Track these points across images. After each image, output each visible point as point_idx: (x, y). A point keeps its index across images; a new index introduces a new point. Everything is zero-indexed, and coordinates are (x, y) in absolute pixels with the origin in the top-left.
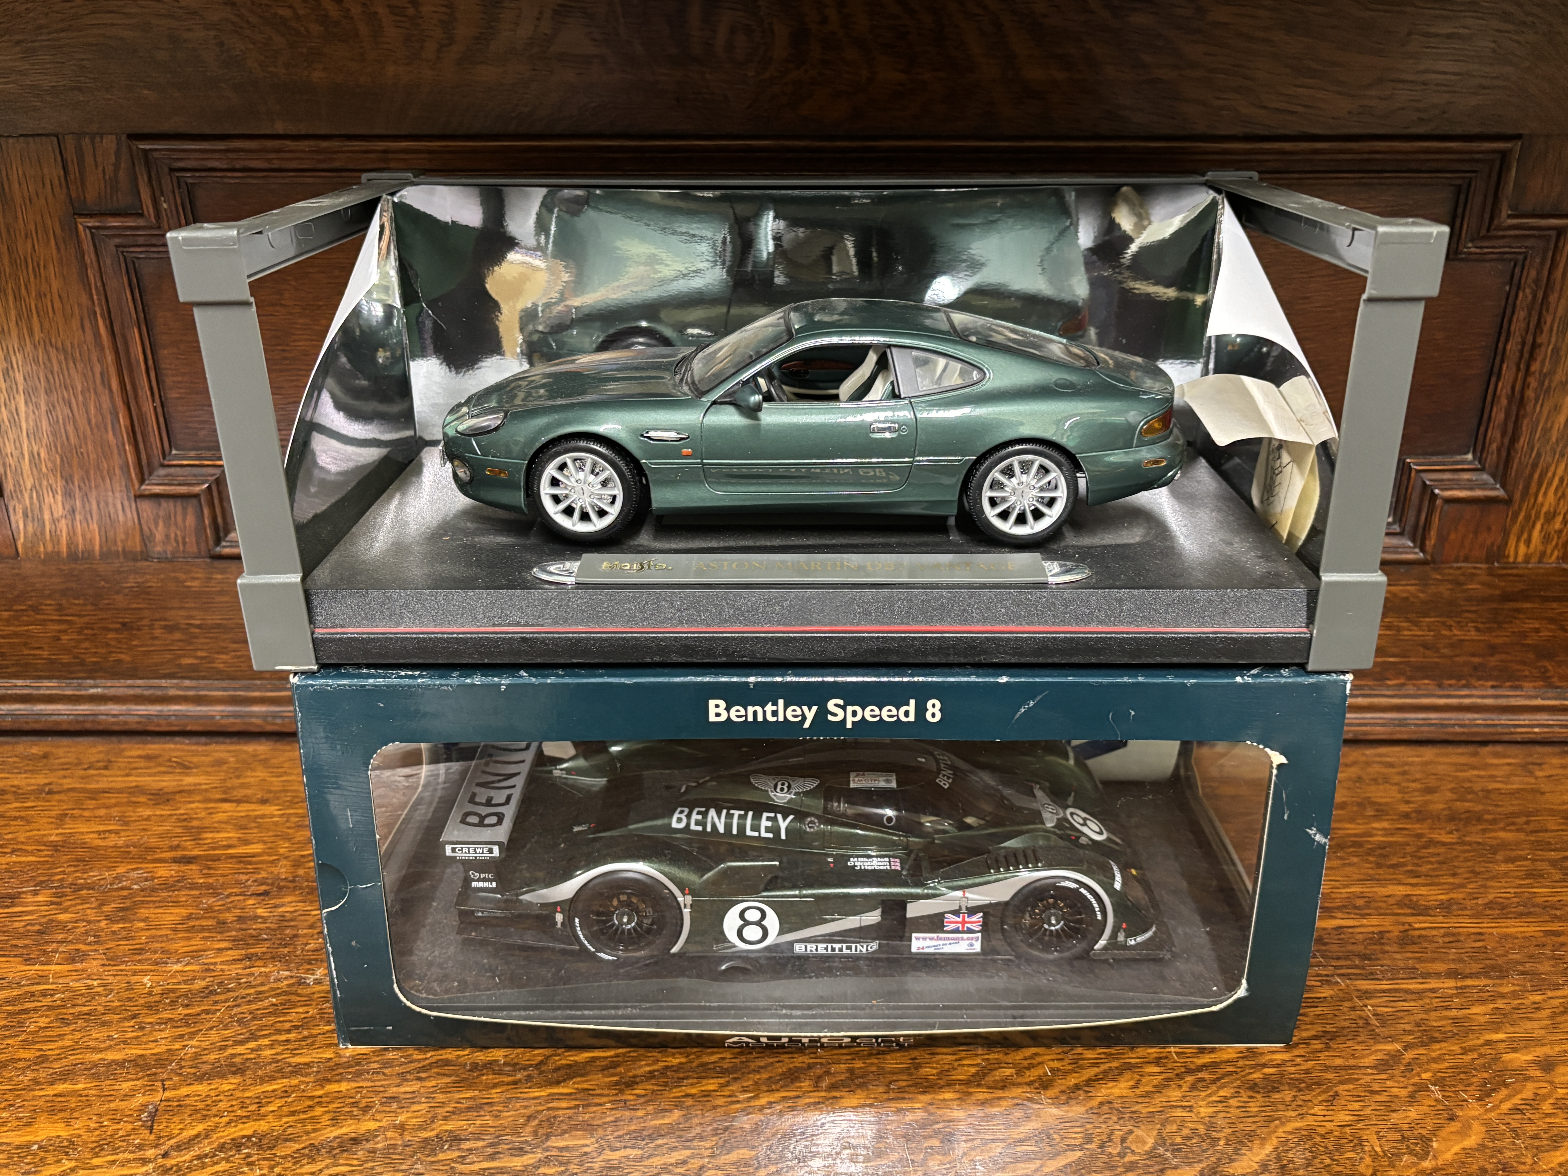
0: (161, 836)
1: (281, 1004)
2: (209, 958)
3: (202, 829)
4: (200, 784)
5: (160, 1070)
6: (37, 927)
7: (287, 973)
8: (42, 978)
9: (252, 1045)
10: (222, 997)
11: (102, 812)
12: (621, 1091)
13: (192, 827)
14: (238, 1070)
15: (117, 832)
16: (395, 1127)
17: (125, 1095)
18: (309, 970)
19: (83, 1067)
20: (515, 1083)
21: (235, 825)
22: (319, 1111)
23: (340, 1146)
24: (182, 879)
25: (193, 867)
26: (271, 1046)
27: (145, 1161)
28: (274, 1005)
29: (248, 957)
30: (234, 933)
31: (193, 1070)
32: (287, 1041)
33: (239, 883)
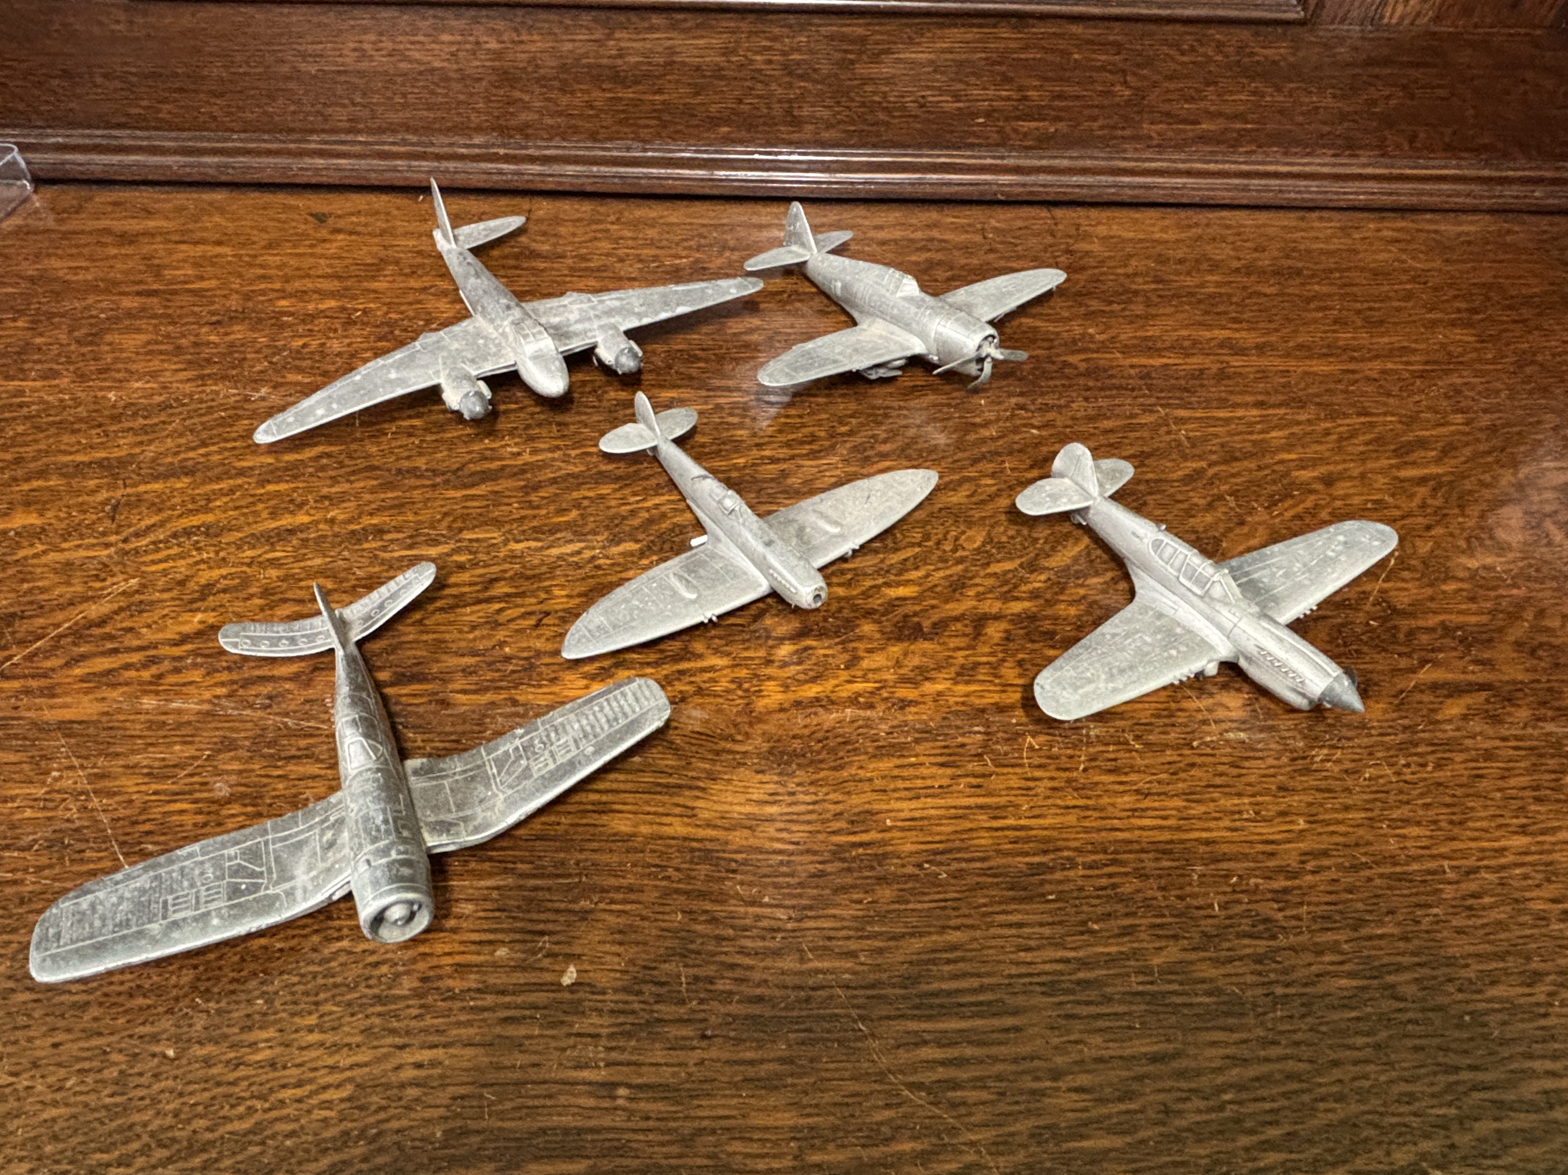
0: (126, 273)
2: (167, 377)
3: (165, 267)
4: (161, 228)
5: (122, 471)
6: (15, 349)
7: (234, 391)
8: (18, 394)
9: (202, 451)
10: (177, 411)
11: (74, 251)
12: (527, 493)
13: (154, 266)
14: (189, 472)
15: (87, 269)
16: (326, 521)
17: (92, 491)
18: (254, 388)
19: (55, 467)
20: (434, 486)
21: (192, 263)
22: (260, 506)
23: (278, 534)
24: (143, 310)
25: (155, 300)
26: (219, 452)
27: (107, 545)
28: (222, 418)
29: (202, 377)
30: (189, 356)
31: (150, 471)
33: (194, 314)
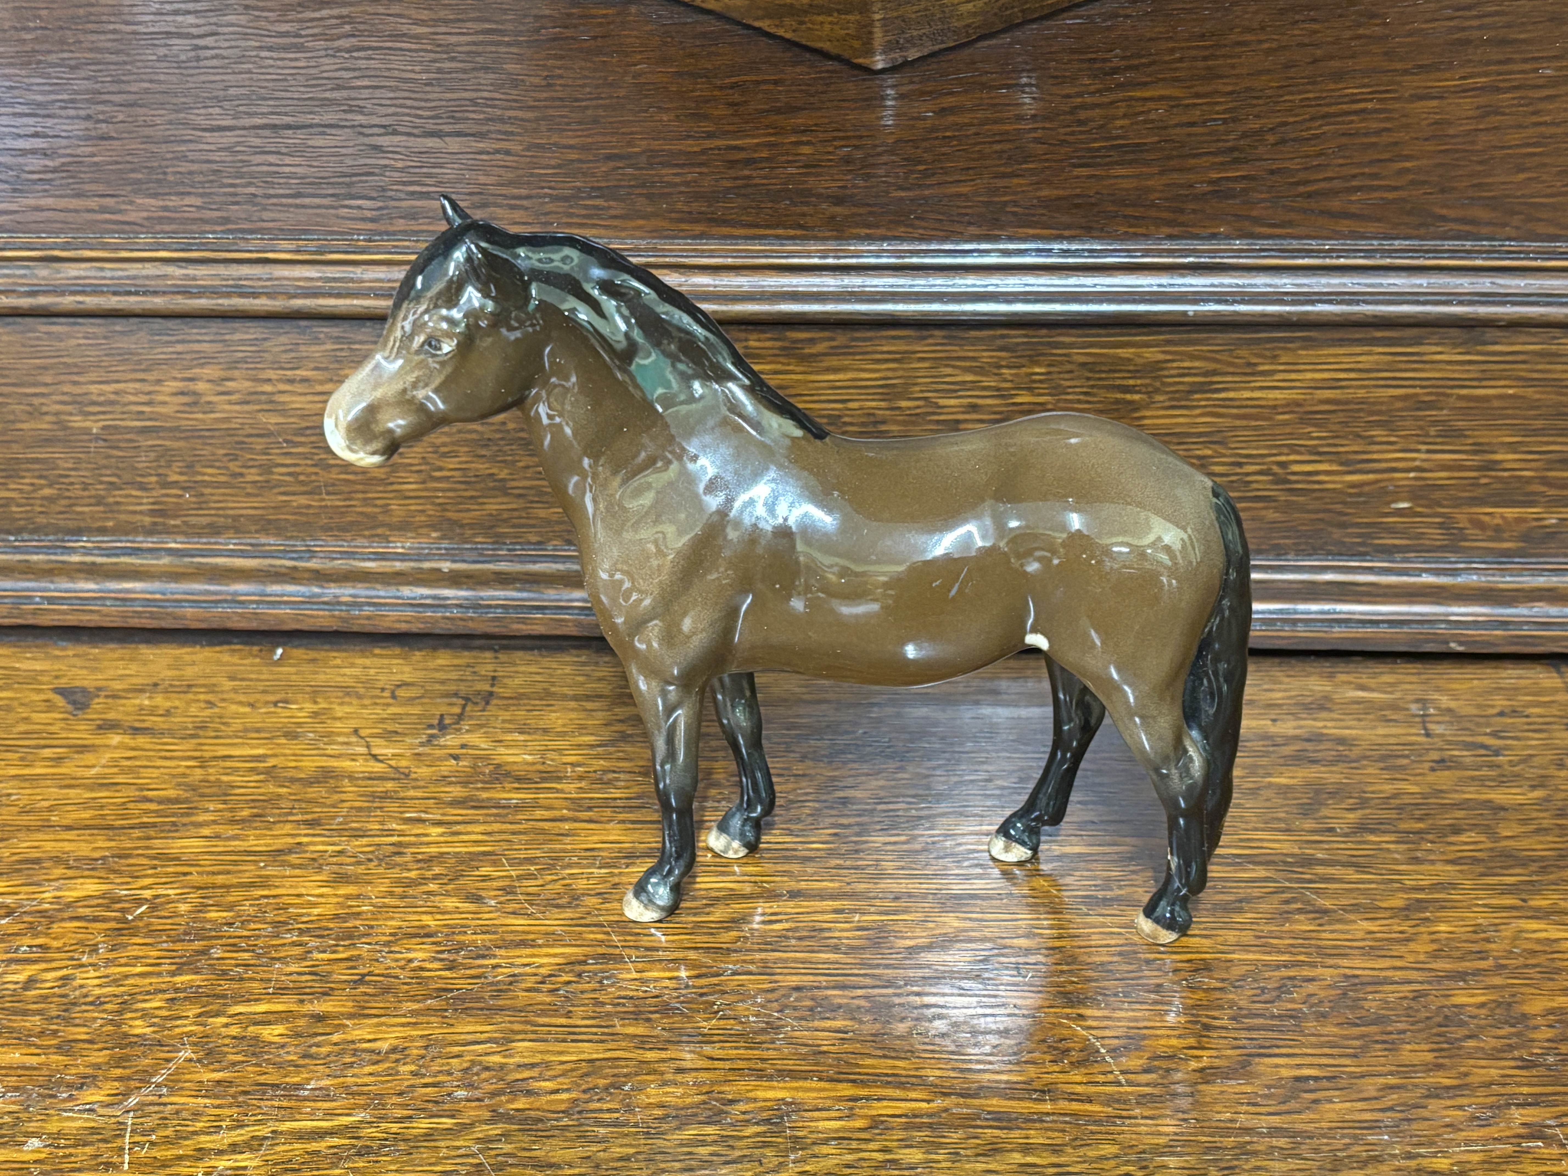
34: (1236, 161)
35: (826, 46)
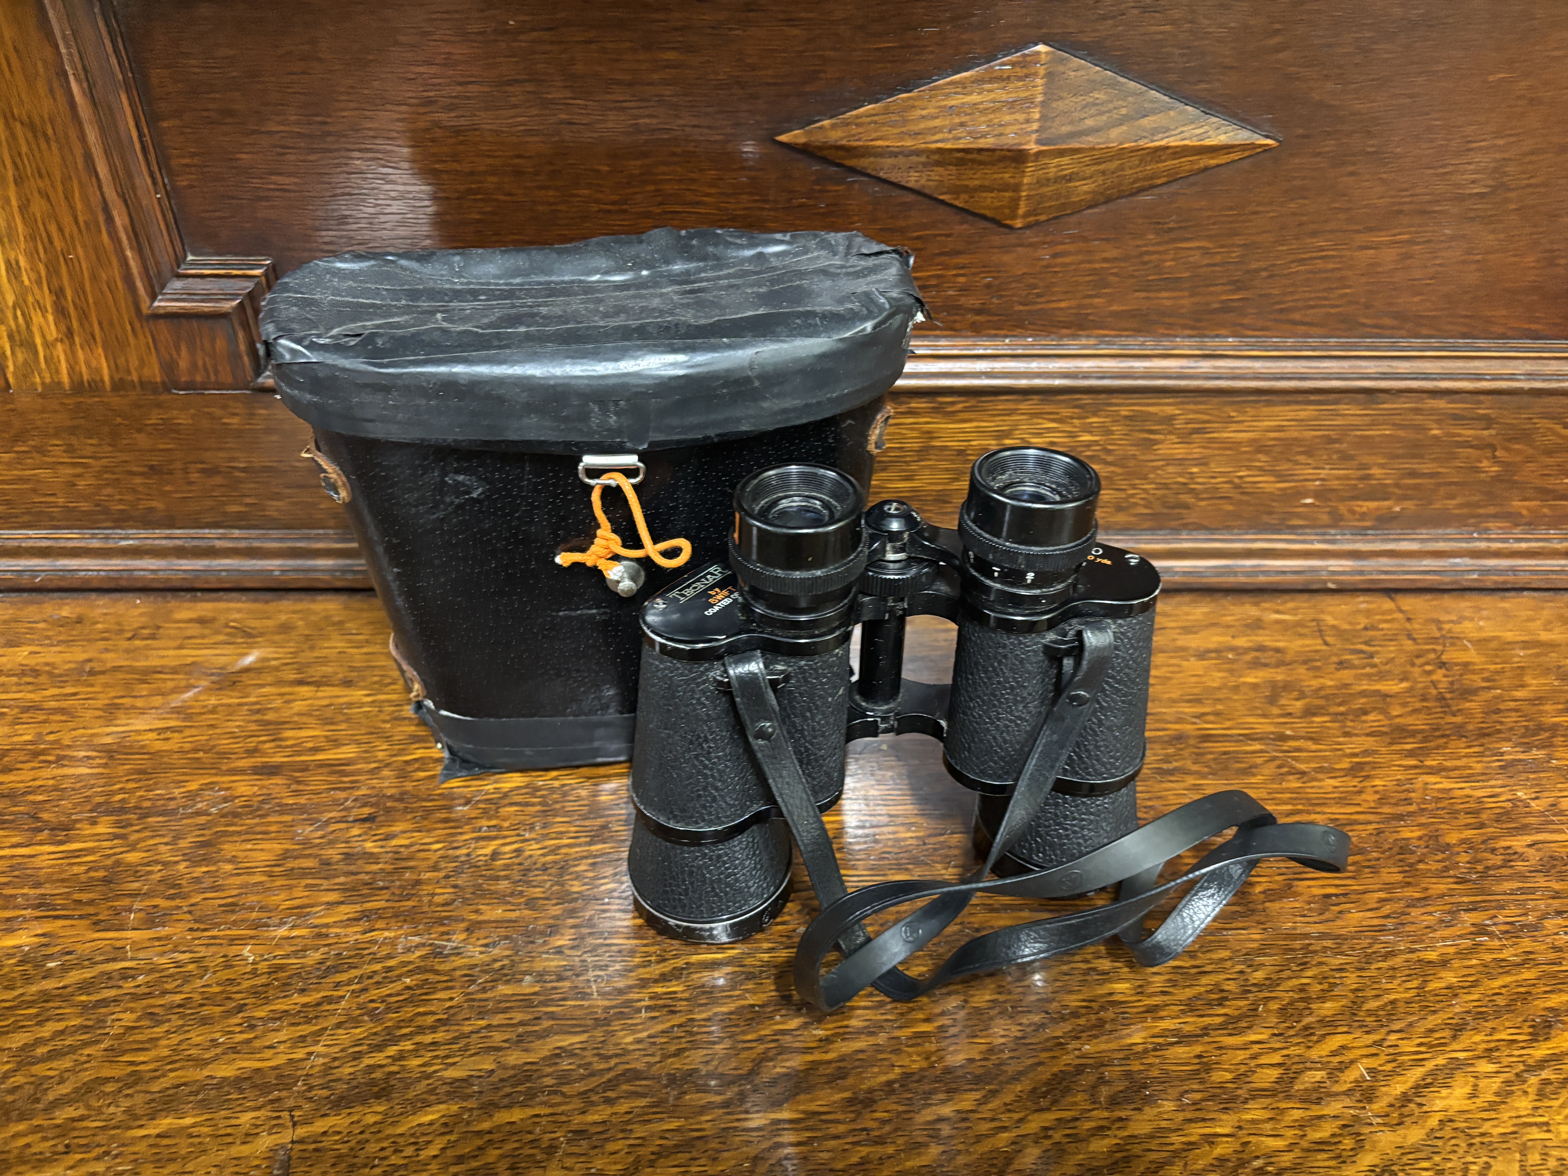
1: (419, 987)
4: (268, 660)
5: (284, 1094)
6: (101, 874)
7: (417, 939)
8: (117, 954)
9: (392, 1051)
10: (344, 977)
12: (859, 1114)
13: (269, 723)
14: (381, 1092)
17: (247, 1135)
18: (443, 934)
19: (187, 1089)
20: (726, 1104)
21: (319, 718)
24: (267, 798)
26: (416, 1052)
28: (408, 988)
30: (342, 879)
31: (325, 1093)
32: (433, 1043)
33: (336, 803)
34: (1238, 289)
35: (987, 213)
